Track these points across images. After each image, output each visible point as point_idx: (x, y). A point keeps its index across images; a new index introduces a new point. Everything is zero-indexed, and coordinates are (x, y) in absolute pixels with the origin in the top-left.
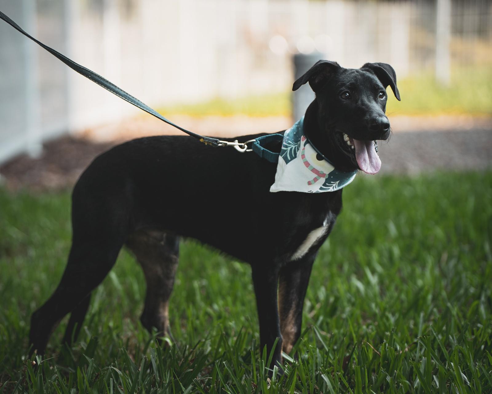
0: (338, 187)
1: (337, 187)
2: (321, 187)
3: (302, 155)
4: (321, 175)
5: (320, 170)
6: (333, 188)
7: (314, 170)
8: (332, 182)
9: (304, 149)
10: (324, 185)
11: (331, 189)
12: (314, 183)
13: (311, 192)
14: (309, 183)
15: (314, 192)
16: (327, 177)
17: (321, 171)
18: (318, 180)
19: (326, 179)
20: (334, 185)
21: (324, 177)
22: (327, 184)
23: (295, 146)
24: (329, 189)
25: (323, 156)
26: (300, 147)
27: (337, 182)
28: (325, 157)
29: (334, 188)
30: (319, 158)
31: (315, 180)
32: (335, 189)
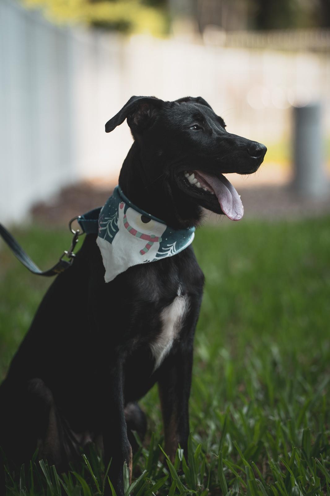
0: (177, 250)
1: (175, 250)
2: (157, 254)
3: (125, 225)
4: (152, 239)
5: (150, 235)
6: (171, 252)
7: (143, 237)
8: (168, 245)
9: (125, 217)
10: (160, 250)
11: (169, 254)
12: (147, 251)
13: (147, 261)
14: (142, 252)
15: (150, 261)
16: (161, 240)
17: (152, 235)
18: (151, 246)
19: (160, 243)
20: (172, 248)
21: (157, 241)
22: (163, 249)
23: (112, 220)
24: (167, 254)
25: (150, 215)
26: (118, 217)
27: (174, 244)
28: (152, 216)
29: (173, 251)
30: (145, 220)
31: (148, 247)
32: (174, 253)
